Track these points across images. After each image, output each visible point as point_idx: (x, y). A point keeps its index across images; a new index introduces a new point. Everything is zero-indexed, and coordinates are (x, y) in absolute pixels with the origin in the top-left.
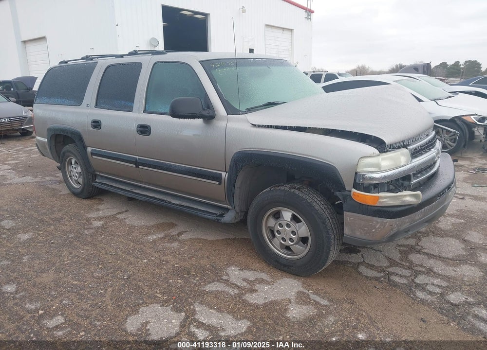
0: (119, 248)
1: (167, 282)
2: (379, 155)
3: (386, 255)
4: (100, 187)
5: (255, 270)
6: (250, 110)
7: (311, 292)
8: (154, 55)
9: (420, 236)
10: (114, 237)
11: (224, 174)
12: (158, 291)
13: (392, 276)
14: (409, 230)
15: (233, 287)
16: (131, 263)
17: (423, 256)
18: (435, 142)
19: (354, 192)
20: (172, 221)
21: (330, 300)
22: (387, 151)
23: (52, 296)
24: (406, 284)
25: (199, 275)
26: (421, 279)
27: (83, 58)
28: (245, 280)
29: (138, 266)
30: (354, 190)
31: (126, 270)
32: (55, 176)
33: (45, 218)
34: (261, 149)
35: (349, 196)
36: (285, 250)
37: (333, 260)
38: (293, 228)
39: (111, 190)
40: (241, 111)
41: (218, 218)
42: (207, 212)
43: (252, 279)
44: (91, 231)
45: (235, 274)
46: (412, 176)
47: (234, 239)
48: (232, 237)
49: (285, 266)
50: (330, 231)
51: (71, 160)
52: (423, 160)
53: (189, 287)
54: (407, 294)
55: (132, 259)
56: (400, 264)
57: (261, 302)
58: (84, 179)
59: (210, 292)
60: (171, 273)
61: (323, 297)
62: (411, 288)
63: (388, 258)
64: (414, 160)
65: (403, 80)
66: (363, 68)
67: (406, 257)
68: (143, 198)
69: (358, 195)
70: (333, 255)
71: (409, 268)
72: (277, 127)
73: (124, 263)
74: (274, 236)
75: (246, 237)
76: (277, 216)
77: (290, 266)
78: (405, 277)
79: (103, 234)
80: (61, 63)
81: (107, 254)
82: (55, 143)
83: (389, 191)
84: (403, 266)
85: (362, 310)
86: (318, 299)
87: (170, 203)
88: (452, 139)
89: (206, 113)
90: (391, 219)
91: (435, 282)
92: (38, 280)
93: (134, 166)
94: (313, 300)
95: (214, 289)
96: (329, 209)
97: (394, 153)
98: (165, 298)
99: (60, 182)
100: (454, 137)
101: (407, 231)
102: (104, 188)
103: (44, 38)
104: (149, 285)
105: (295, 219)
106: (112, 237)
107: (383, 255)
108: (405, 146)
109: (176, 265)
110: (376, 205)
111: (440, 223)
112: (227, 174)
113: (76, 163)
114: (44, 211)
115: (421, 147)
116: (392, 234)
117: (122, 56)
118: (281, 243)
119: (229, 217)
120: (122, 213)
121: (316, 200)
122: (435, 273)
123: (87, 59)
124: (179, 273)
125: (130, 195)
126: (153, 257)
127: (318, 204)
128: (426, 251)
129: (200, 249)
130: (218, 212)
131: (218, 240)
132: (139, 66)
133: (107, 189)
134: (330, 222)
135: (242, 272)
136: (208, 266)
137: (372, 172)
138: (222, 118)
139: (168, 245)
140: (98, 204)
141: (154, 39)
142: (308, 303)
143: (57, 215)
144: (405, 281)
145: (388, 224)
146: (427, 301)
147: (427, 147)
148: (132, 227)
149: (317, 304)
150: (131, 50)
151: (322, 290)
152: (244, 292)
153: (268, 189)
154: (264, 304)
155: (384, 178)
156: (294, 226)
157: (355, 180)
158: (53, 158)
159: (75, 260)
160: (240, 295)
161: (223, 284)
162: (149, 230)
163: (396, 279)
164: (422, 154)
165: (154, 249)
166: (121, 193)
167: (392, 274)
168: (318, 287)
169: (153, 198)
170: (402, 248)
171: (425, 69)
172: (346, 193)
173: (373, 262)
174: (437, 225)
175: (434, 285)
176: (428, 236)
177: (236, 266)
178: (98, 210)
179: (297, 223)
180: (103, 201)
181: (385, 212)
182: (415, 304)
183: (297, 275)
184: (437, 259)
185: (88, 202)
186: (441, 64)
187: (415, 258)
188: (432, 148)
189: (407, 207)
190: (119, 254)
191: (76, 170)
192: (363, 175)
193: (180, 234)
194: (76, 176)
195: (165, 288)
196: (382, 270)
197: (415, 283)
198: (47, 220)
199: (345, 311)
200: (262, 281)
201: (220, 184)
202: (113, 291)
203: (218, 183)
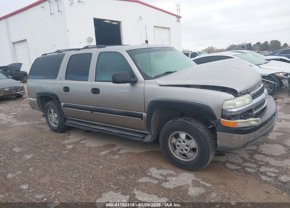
0: (85, 160)
1: (116, 179)
2: (234, 99)
3: (241, 156)
4: (69, 125)
5: (166, 169)
6: (157, 77)
7: (200, 179)
8: (99, 48)
9: (258, 144)
10: (81, 154)
11: (144, 114)
12: (111, 184)
13: (246, 168)
14: (254, 141)
15: (154, 179)
16: (93, 169)
17: (262, 156)
18: (264, 90)
19: (222, 120)
20: (112, 143)
21: (212, 184)
22: (238, 96)
23: (50, 190)
24: (255, 173)
25: (134, 173)
26: (263, 169)
27: (56, 52)
28: (161, 175)
29: (97, 170)
30: (222, 119)
31: (91, 173)
32: (40, 120)
33: (38, 145)
34: (166, 98)
35: (219, 123)
36: (183, 156)
37: (211, 160)
38: (187, 143)
39: (77, 127)
40: (152, 78)
41: (141, 139)
42: (135, 136)
43: (165, 174)
44: (67, 152)
45: (154, 172)
46: (253, 110)
47: (151, 151)
48: (149, 150)
49: (183, 165)
50: (209, 143)
51: (50, 110)
52: (258, 100)
53: (129, 180)
54: (256, 178)
55: (93, 166)
56: (249, 161)
57: (172, 187)
58: (59, 121)
59: (142, 183)
60: (117, 173)
61: (207, 182)
62: (258, 174)
63: (242, 158)
64: (254, 100)
65: (238, 54)
66: (212, 48)
67: (253, 157)
68: (96, 131)
69: (225, 122)
70: (211, 157)
71: (255, 163)
72: (174, 86)
73: (89, 169)
74: (176, 148)
75: (157, 150)
76: (177, 136)
77: (186, 165)
78: (253, 168)
79: (74, 152)
80: (43, 55)
81: (78, 164)
82: (41, 101)
83: (241, 119)
84: (251, 162)
85: (231, 188)
86: (205, 183)
87: (112, 132)
88: (270, 87)
89: (132, 80)
90: (244, 134)
91: (271, 170)
92: (41, 181)
93: (90, 112)
94: (202, 184)
95: (144, 181)
96: (207, 131)
97: (242, 97)
98: (116, 187)
99: (44, 124)
100: (271, 86)
101: (253, 141)
102: (71, 126)
103: (25, 40)
104: (106, 180)
105: (188, 138)
106: (79, 154)
107: (238, 156)
108: (248, 93)
109: (119, 169)
110: (235, 127)
111: (269, 136)
112: (146, 113)
113: (54, 112)
114: (37, 141)
115: (257, 92)
116: (244, 143)
117: (79, 49)
118: (180, 152)
119: (148, 139)
120: (83, 140)
121: (199, 126)
122: (270, 165)
123: (59, 52)
124: (122, 172)
125: (88, 129)
126: (105, 164)
127: (201, 128)
128: (263, 152)
129: (132, 158)
130: (141, 136)
131: (141, 153)
132: (90, 55)
133: (74, 126)
134: (209, 139)
135: (158, 171)
136: (138, 168)
137: (231, 108)
138: (141, 82)
139: (113, 157)
140: (68, 135)
141: (90, 38)
142: (199, 186)
143: (45, 143)
144: (254, 171)
145: (242, 137)
146: (268, 181)
147: (260, 93)
148: (90, 147)
149: (204, 186)
150: (85, 46)
151: (206, 178)
152: (161, 182)
153: (171, 121)
154: (174, 188)
155: (239, 111)
156: (188, 142)
157: (222, 114)
158: (40, 110)
159: (60, 168)
160: (159, 184)
161: (148, 178)
162: (100, 149)
163: (249, 170)
164: (257, 97)
165: (105, 159)
166: (82, 128)
167: (246, 167)
168: (204, 177)
169: (102, 130)
170: (249, 152)
171: (248, 47)
172: (218, 121)
173: (233, 160)
174: (268, 137)
175: (271, 172)
176: (263, 144)
177: (154, 167)
178: (69, 139)
179: (189, 140)
180: (71, 133)
181: (241, 130)
182: (261, 183)
183: (191, 171)
184: (270, 157)
185: (62, 135)
186: (257, 43)
187: (258, 157)
188: (263, 93)
189: (252, 127)
190: (85, 163)
191: (54, 116)
192: (227, 111)
193: (119, 150)
194: (54, 120)
195: (115, 182)
196: (240, 165)
197: (260, 171)
198: (40, 146)
199: (222, 190)
200: (171, 175)
201: (142, 120)
202: (85, 185)
203: (141, 119)
